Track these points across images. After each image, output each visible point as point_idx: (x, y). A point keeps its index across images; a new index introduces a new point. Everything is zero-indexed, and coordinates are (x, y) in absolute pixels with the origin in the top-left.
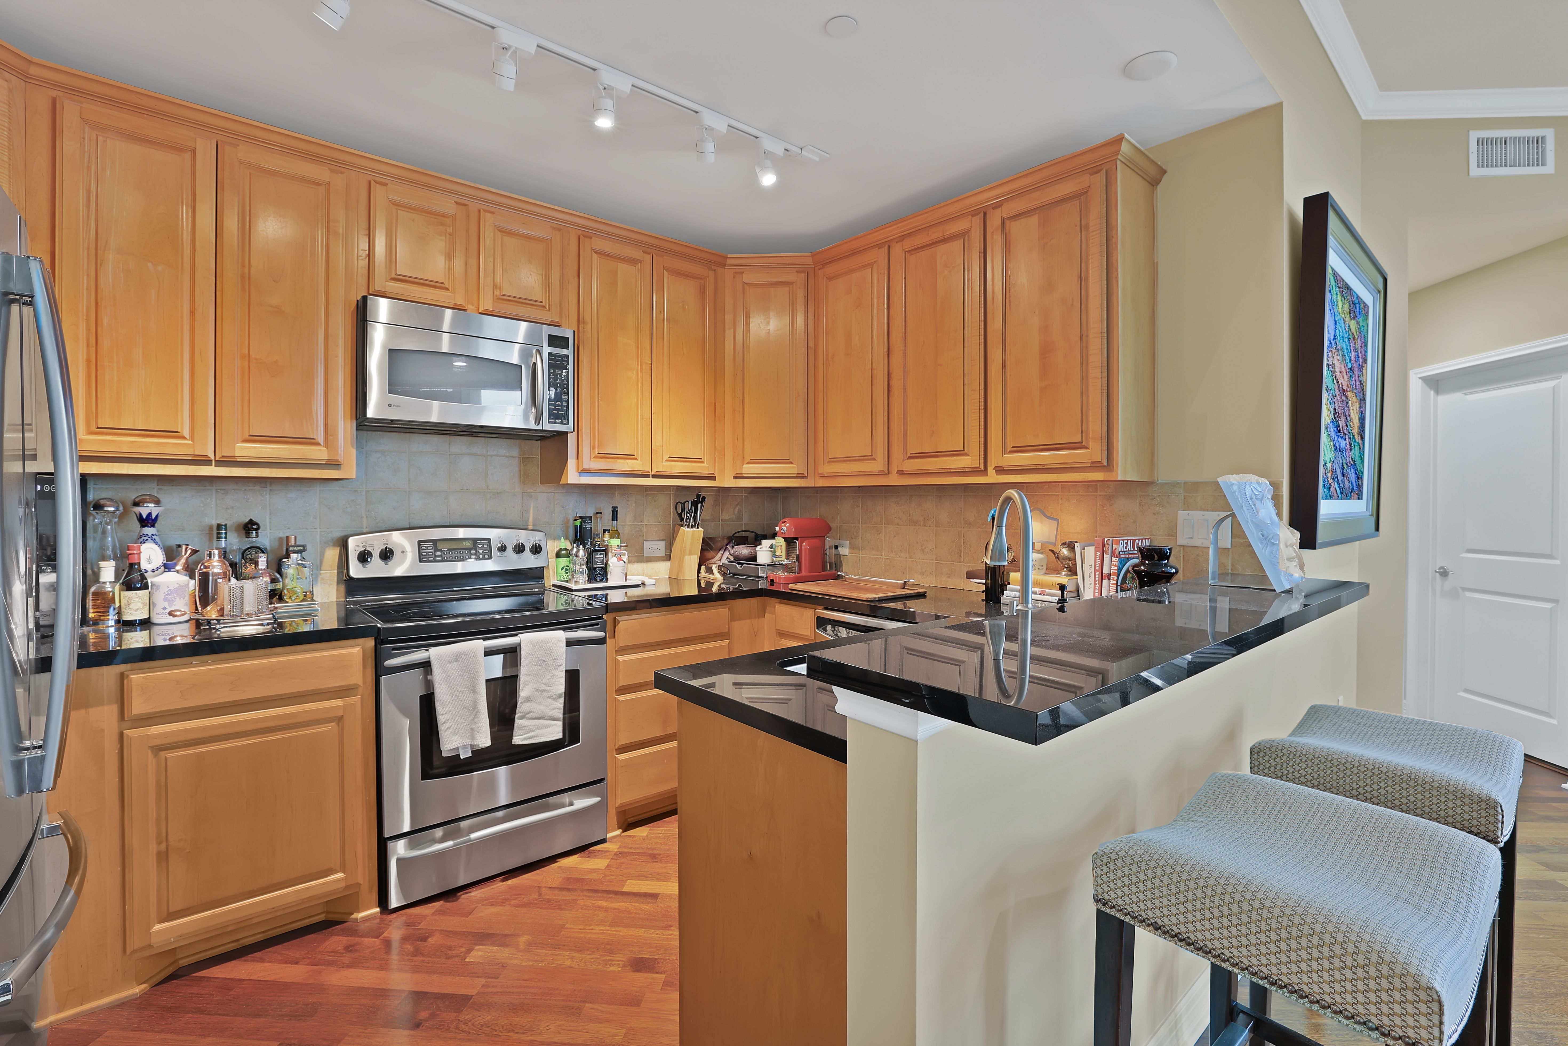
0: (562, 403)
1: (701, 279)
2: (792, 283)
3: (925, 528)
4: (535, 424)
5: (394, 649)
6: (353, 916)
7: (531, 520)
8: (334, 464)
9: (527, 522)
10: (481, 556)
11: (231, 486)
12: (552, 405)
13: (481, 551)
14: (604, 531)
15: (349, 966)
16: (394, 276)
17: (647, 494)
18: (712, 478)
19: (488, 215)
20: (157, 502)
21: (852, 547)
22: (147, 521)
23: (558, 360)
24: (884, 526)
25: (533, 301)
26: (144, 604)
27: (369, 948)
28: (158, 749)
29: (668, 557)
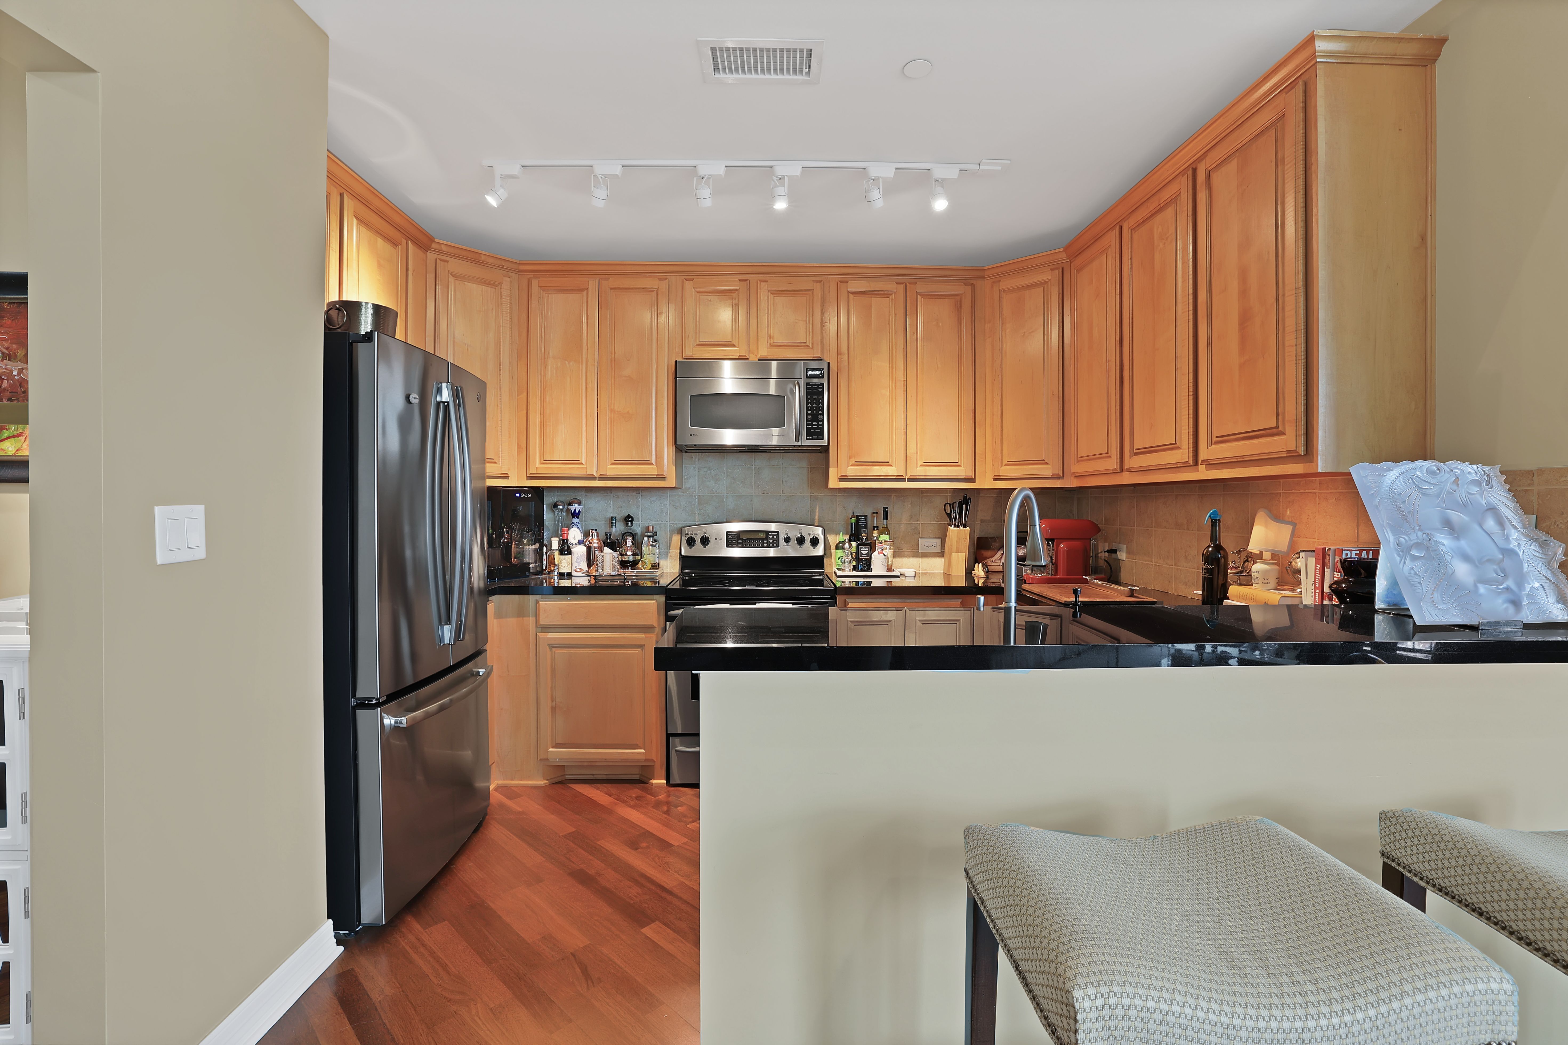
0: (818, 423)
1: (957, 295)
2: (1046, 283)
3: (1188, 531)
4: (796, 441)
5: (675, 604)
6: (651, 781)
7: (817, 517)
8: (662, 478)
9: (814, 519)
10: (771, 545)
11: (620, 493)
12: (809, 425)
13: (771, 541)
14: (874, 528)
15: (631, 807)
16: (698, 343)
17: (923, 496)
18: (973, 480)
19: (763, 284)
20: (580, 503)
21: (1129, 552)
22: (575, 515)
23: (815, 388)
24: (1154, 529)
25: (799, 343)
26: (568, 564)
27: (647, 801)
28: (552, 646)
29: (942, 554)
